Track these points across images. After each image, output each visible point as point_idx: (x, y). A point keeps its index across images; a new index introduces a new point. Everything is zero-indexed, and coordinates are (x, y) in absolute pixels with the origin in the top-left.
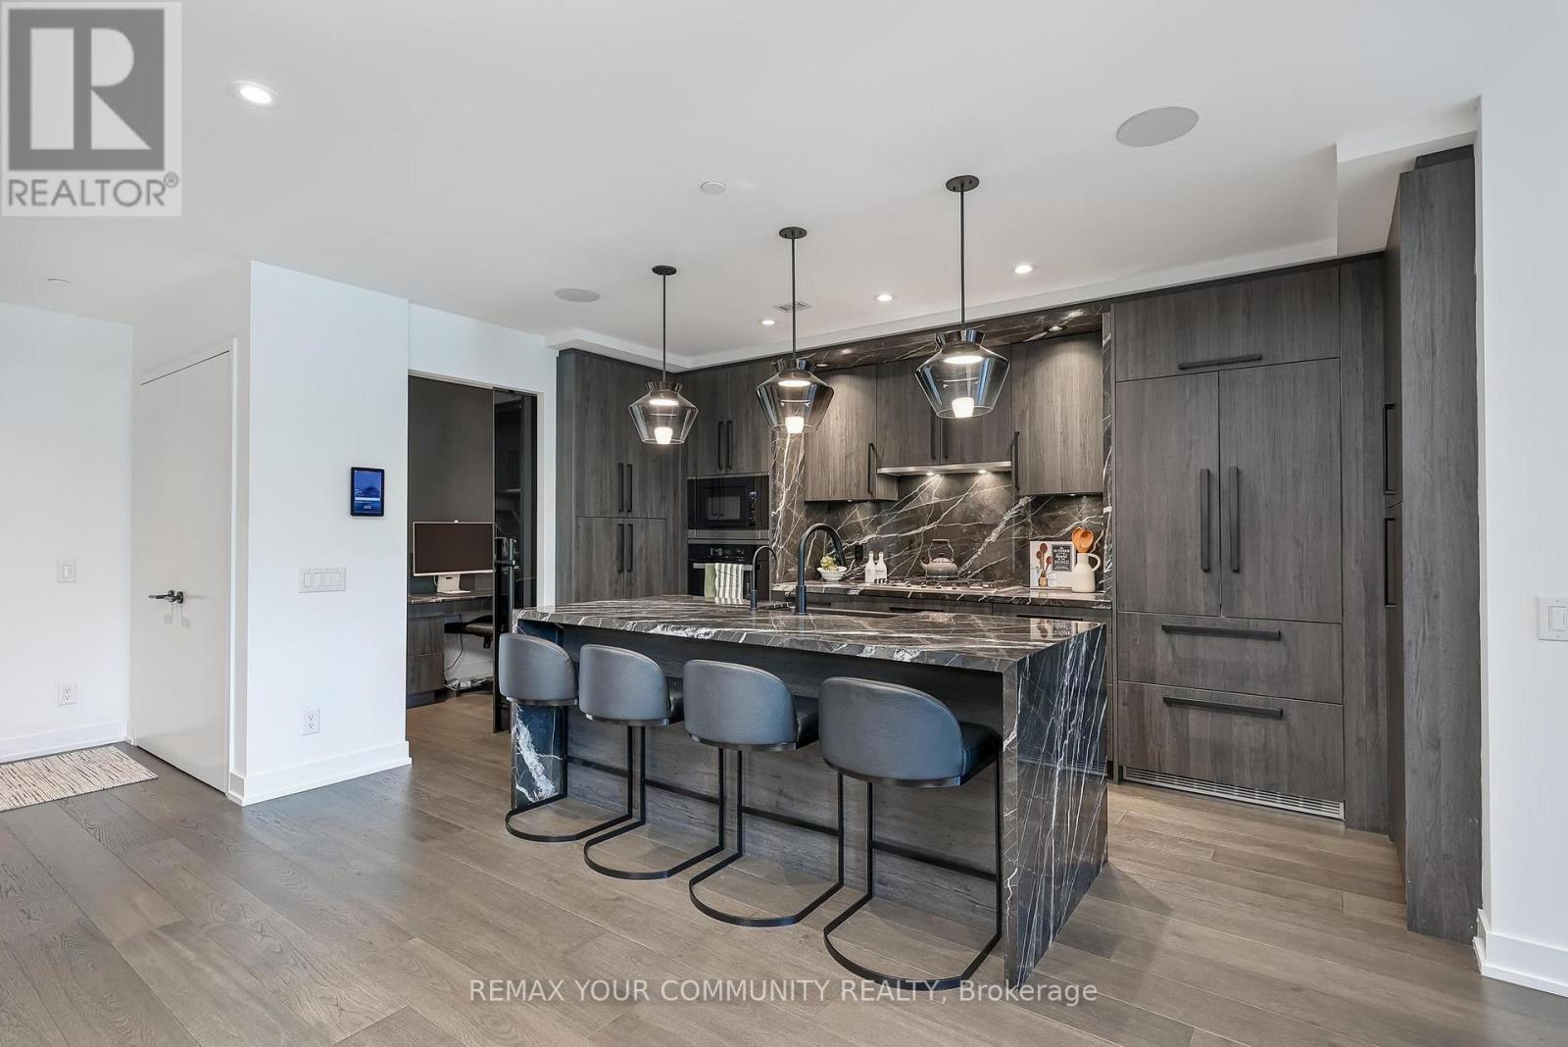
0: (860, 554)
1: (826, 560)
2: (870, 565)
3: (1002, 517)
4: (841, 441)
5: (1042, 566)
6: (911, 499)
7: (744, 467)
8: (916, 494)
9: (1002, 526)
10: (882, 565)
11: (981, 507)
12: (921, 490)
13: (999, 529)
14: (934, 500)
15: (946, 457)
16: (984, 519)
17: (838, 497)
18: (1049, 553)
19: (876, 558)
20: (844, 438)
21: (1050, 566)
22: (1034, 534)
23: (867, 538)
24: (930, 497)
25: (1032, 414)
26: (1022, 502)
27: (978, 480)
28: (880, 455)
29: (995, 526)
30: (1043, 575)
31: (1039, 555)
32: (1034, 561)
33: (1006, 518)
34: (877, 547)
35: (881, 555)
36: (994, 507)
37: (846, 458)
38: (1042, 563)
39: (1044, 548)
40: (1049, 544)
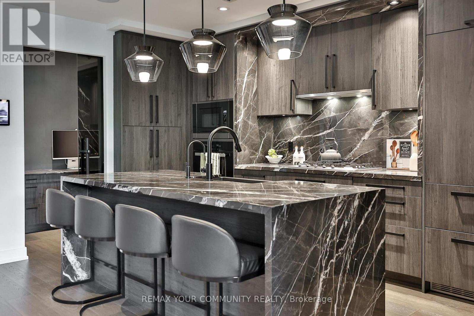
0: (291, 147)
1: (272, 151)
2: (296, 155)
3: (371, 124)
4: (277, 79)
5: (393, 155)
6: (319, 114)
7: (220, 96)
8: (322, 111)
9: (371, 129)
10: (302, 154)
11: (360, 118)
12: (325, 108)
13: (369, 132)
14: (333, 114)
15: (334, 87)
16: (361, 126)
17: (275, 113)
18: (398, 147)
19: (299, 150)
20: (278, 77)
21: (398, 154)
22: (390, 135)
23: (295, 138)
24: (330, 113)
25: (384, 58)
26: (384, 114)
27: (357, 101)
28: (297, 87)
29: (366, 130)
30: (394, 160)
31: (392, 148)
32: (389, 152)
33: (374, 125)
34: (300, 143)
35: (302, 148)
36: (367, 118)
37: (279, 89)
38: (393, 153)
39: (395, 143)
40: (398, 141)
